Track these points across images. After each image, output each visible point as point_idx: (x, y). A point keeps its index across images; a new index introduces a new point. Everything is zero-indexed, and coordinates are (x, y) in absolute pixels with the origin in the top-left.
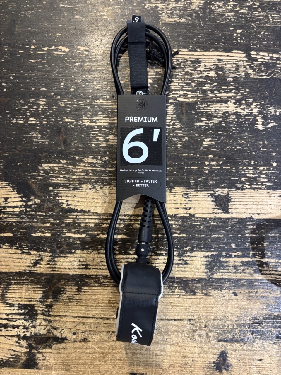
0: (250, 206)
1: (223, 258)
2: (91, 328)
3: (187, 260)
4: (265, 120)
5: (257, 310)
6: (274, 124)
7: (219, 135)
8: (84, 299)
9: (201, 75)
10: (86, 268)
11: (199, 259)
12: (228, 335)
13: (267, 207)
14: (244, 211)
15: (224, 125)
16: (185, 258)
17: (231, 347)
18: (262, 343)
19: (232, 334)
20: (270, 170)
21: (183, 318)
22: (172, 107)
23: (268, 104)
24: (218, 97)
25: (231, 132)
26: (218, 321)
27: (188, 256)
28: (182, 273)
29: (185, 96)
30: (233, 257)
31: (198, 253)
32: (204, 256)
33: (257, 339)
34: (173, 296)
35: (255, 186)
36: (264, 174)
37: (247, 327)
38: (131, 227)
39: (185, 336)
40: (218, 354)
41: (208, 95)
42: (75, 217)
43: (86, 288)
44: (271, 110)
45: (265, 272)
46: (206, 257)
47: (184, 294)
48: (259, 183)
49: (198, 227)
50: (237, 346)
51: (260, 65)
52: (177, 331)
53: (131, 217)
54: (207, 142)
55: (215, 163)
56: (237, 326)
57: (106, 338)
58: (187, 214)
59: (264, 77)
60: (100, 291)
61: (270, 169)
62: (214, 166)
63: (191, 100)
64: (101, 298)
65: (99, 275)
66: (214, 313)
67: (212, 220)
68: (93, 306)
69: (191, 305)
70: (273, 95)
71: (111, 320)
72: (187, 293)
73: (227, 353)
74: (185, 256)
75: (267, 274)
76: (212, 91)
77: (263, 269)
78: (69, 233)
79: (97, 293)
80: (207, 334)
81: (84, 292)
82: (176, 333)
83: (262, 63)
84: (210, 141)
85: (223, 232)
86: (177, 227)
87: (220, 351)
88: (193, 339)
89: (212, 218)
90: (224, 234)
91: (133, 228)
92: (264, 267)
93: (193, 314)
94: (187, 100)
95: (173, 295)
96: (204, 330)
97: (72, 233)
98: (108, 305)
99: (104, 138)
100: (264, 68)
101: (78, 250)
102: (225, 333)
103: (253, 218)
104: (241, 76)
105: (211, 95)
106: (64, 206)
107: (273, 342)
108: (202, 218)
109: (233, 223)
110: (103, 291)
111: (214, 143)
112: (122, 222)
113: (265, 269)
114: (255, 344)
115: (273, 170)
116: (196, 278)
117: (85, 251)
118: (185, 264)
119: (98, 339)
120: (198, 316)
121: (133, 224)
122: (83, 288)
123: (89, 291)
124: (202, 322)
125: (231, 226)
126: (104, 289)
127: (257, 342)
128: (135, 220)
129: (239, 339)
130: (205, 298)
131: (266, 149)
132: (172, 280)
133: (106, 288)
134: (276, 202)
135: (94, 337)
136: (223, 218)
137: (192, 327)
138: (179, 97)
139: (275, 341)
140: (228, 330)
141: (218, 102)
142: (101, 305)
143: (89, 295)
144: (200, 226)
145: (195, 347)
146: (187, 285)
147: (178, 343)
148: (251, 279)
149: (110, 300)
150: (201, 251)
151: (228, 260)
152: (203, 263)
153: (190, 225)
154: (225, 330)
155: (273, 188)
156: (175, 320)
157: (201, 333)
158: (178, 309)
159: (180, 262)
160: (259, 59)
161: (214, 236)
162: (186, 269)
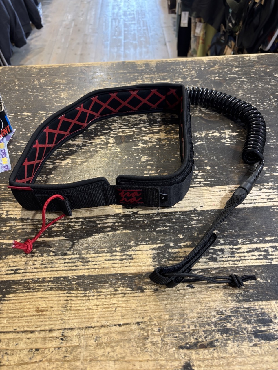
0: (192, 201)
1: (171, 250)
2: (8, 346)
3: (131, 255)
5: (220, 302)
6: (202, 142)
7: (154, 153)
8: (6, 309)
9: (135, 119)
10: (15, 273)
11: (144, 252)
12: (190, 340)
14: (186, 205)
15: (158, 146)
16: (129, 253)
17: (197, 356)
18: (238, 346)
19: (195, 337)
20: (205, 172)
21: (129, 322)
22: (113, 139)
24: (151, 130)
25: (165, 150)
26: (175, 321)
27: (133, 250)
28: (126, 268)
29: (123, 132)
30: (183, 248)
31: (144, 247)
32: (150, 249)
33: (229, 342)
34: (116, 296)
35: (194, 185)
36: (200, 176)
37: (213, 326)
38: (71, 229)
39: (133, 346)
40: (181, 367)
41: (142, 130)
42: (12, 224)
43: (11, 295)
45: (221, 259)
46: (153, 249)
47: (130, 292)
48: (197, 183)
49: (142, 222)
50: (204, 353)
52: (122, 340)
54: (144, 158)
55: (153, 172)
56: (200, 326)
57: (27, 360)
58: (130, 212)
60: (27, 297)
62: (152, 173)
63: (128, 134)
64: (28, 306)
65: (29, 279)
66: (169, 311)
67: (156, 215)
68: (15, 317)
69: (139, 304)
71: (37, 333)
72: (133, 290)
73: (193, 365)
74: (130, 251)
75: (223, 261)
76: (145, 128)
77: (218, 257)
78: (4, 239)
79: (23, 301)
80: (163, 340)
81: (8, 300)
82: (122, 343)
84: (147, 158)
85: (168, 224)
86: (120, 224)
87: (183, 364)
88: (144, 349)
89: (155, 214)
90: (169, 226)
91: (72, 230)
92: (218, 255)
93: (142, 315)
94: (125, 134)
95: (116, 294)
96: (158, 335)
97: (6, 239)
98: (35, 314)
99: (51, 162)
101: (10, 255)
102: (185, 337)
103: (197, 211)
105: (145, 130)
106: (4, 216)
107: (251, 344)
108: (145, 214)
109: (177, 216)
110: (31, 297)
111: (150, 159)
112: (61, 225)
113: (221, 256)
114: (228, 348)
115: (208, 172)
116: (143, 273)
117: (18, 256)
118: (129, 259)
119: (16, 361)
120: (148, 318)
121: (72, 226)
122: (7, 296)
123: (15, 298)
124: (155, 325)
125: (175, 219)
126: (33, 295)
127: (230, 346)
128: (75, 222)
129: (205, 343)
130: (156, 294)
132: (115, 278)
133: (35, 293)
135: (10, 359)
136: (167, 213)
137: (142, 332)
138: (119, 133)
139: (255, 343)
140: (189, 332)
141: (151, 133)
142: (26, 314)
143: (13, 303)
144: (143, 221)
145: (148, 361)
146: (132, 281)
147: (124, 358)
148: (207, 268)
149: (38, 308)
150: (146, 244)
152: (149, 256)
153: (133, 221)
154: (186, 333)
155: (211, 185)
156: (120, 325)
157: (155, 340)
158: (124, 311)
159: (124, 257)
161: (158, 229)
162: (131, 264)
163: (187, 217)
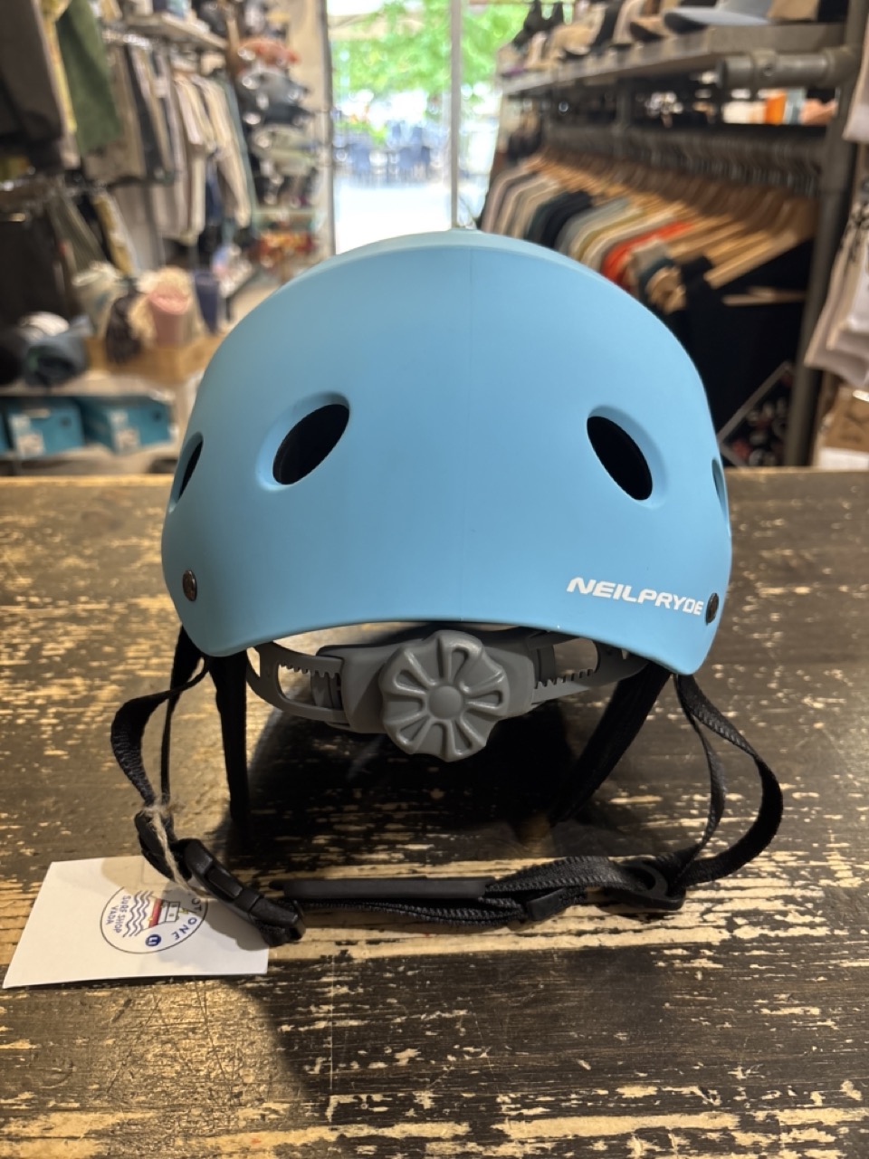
11: (60, 1146)
20: (422, 809)
27: (9, 1137)
30: (241, 1130)
31: (64, 1121)
32: (87, 1136)
35: (365, 856)
36: (399, 821)
48: (380, 847)
103: (350, 959)
115: (431, 808)
150: (82, 1110)
155: (432, 857)
163: (299, 987)
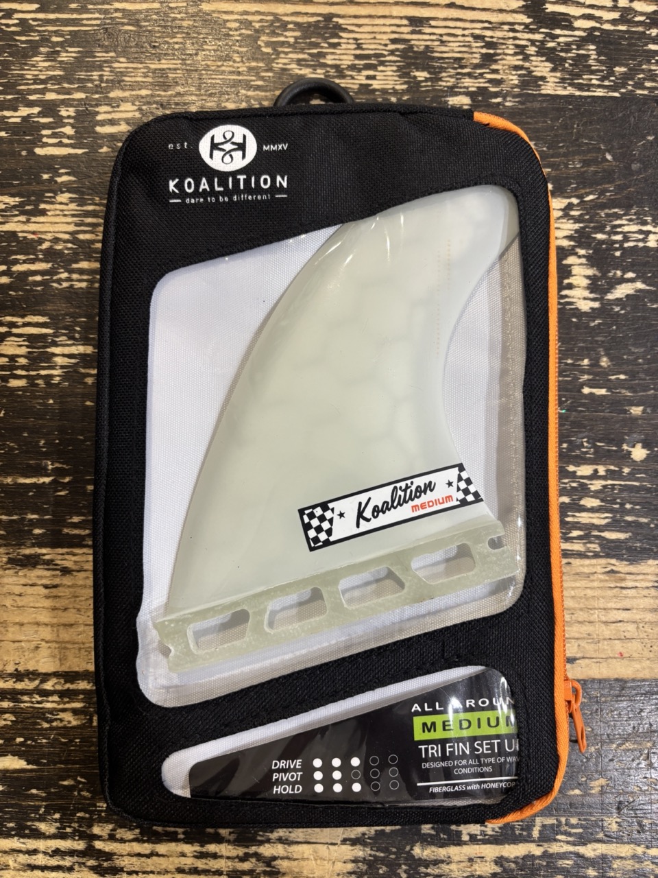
4: (599, 269)
13: (607, 632)
23: (612, 204)
44: (626, 229)
51: (582, 42)
53: (43, 681)
59: (600, 93)
61: (620, 472)
70: (635, 166)
83: (590, 37)
100: (599, 54)
104: (505, 88)
131: (603, 392)
134: (645, 610)
151: (442, 852)
160: (577, 18)
